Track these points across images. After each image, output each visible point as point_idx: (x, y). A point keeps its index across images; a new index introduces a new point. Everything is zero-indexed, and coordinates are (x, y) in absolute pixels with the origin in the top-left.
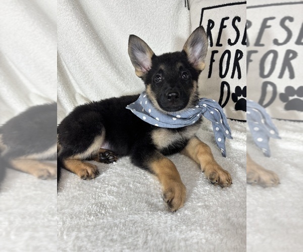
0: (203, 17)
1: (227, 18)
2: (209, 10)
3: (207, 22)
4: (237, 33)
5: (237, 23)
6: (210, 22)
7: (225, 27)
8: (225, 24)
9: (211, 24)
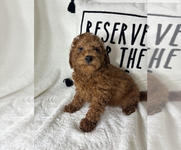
0: (84, 18)
1: (101, 22)
2: (88, 13)
3: (87, 22)
4: (107, 34)
5: (107, 26)
6: (89, 22)
7: (99, 28)
8: (99, 26)
9: (90, 24)
